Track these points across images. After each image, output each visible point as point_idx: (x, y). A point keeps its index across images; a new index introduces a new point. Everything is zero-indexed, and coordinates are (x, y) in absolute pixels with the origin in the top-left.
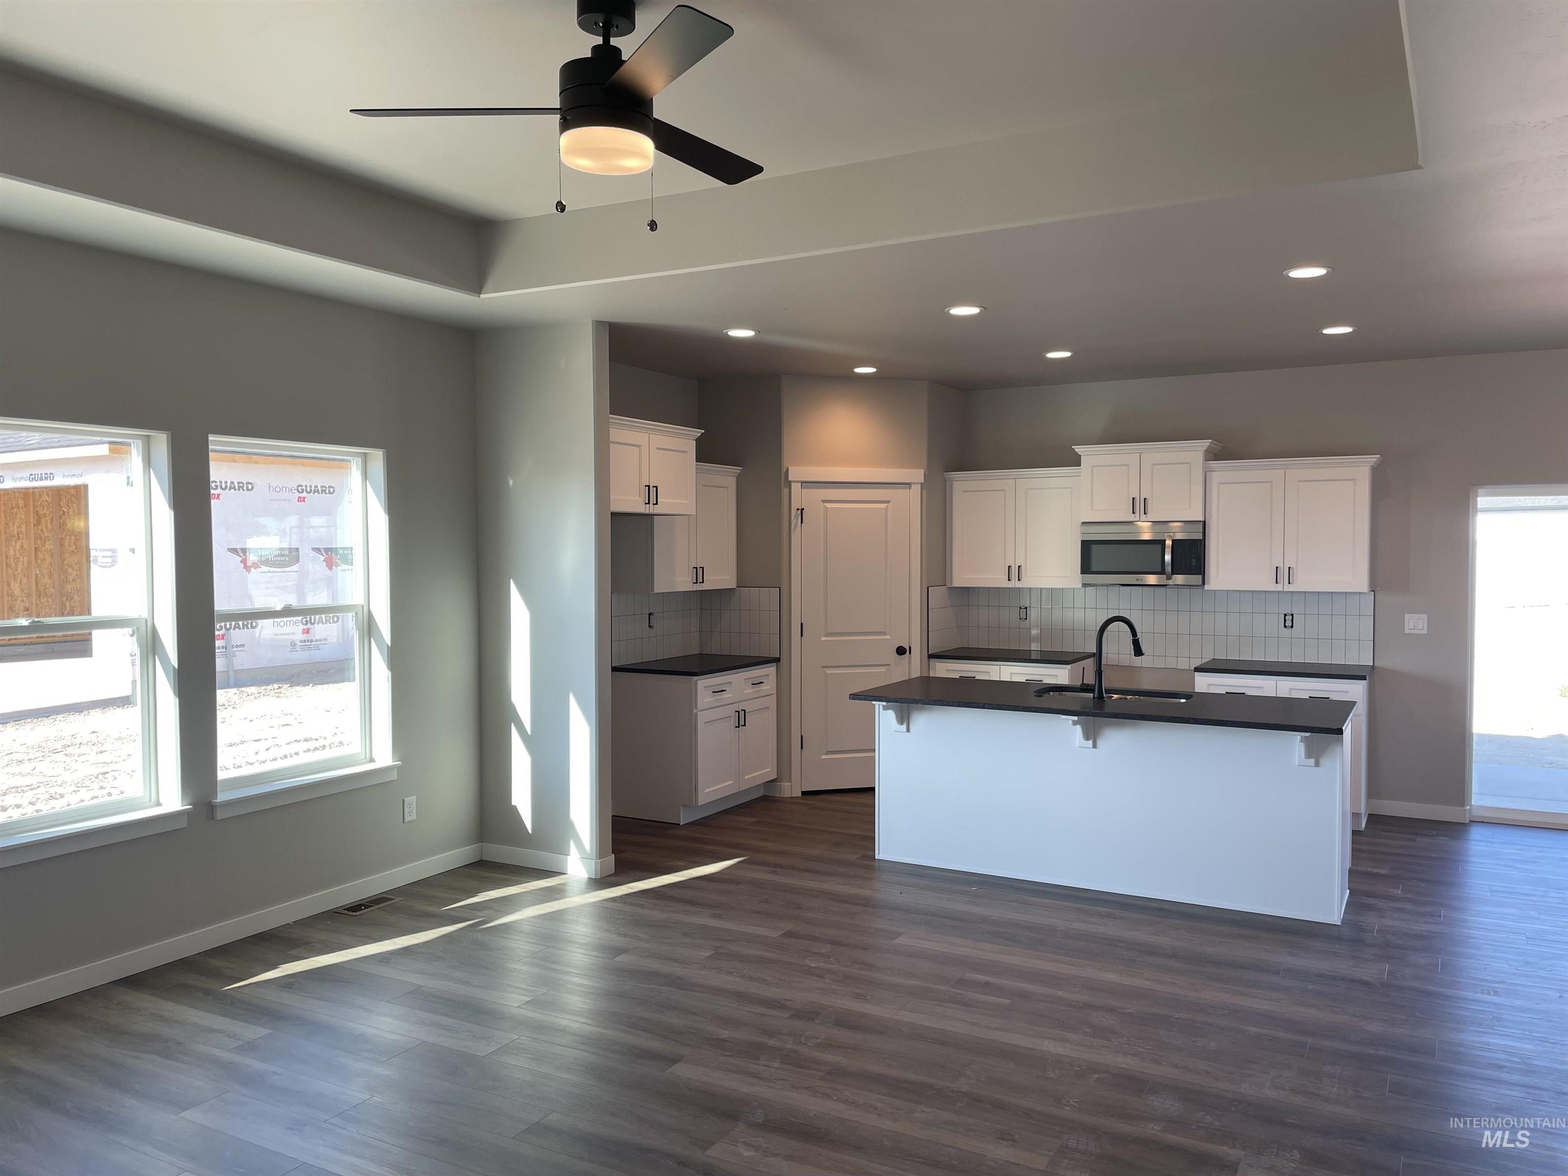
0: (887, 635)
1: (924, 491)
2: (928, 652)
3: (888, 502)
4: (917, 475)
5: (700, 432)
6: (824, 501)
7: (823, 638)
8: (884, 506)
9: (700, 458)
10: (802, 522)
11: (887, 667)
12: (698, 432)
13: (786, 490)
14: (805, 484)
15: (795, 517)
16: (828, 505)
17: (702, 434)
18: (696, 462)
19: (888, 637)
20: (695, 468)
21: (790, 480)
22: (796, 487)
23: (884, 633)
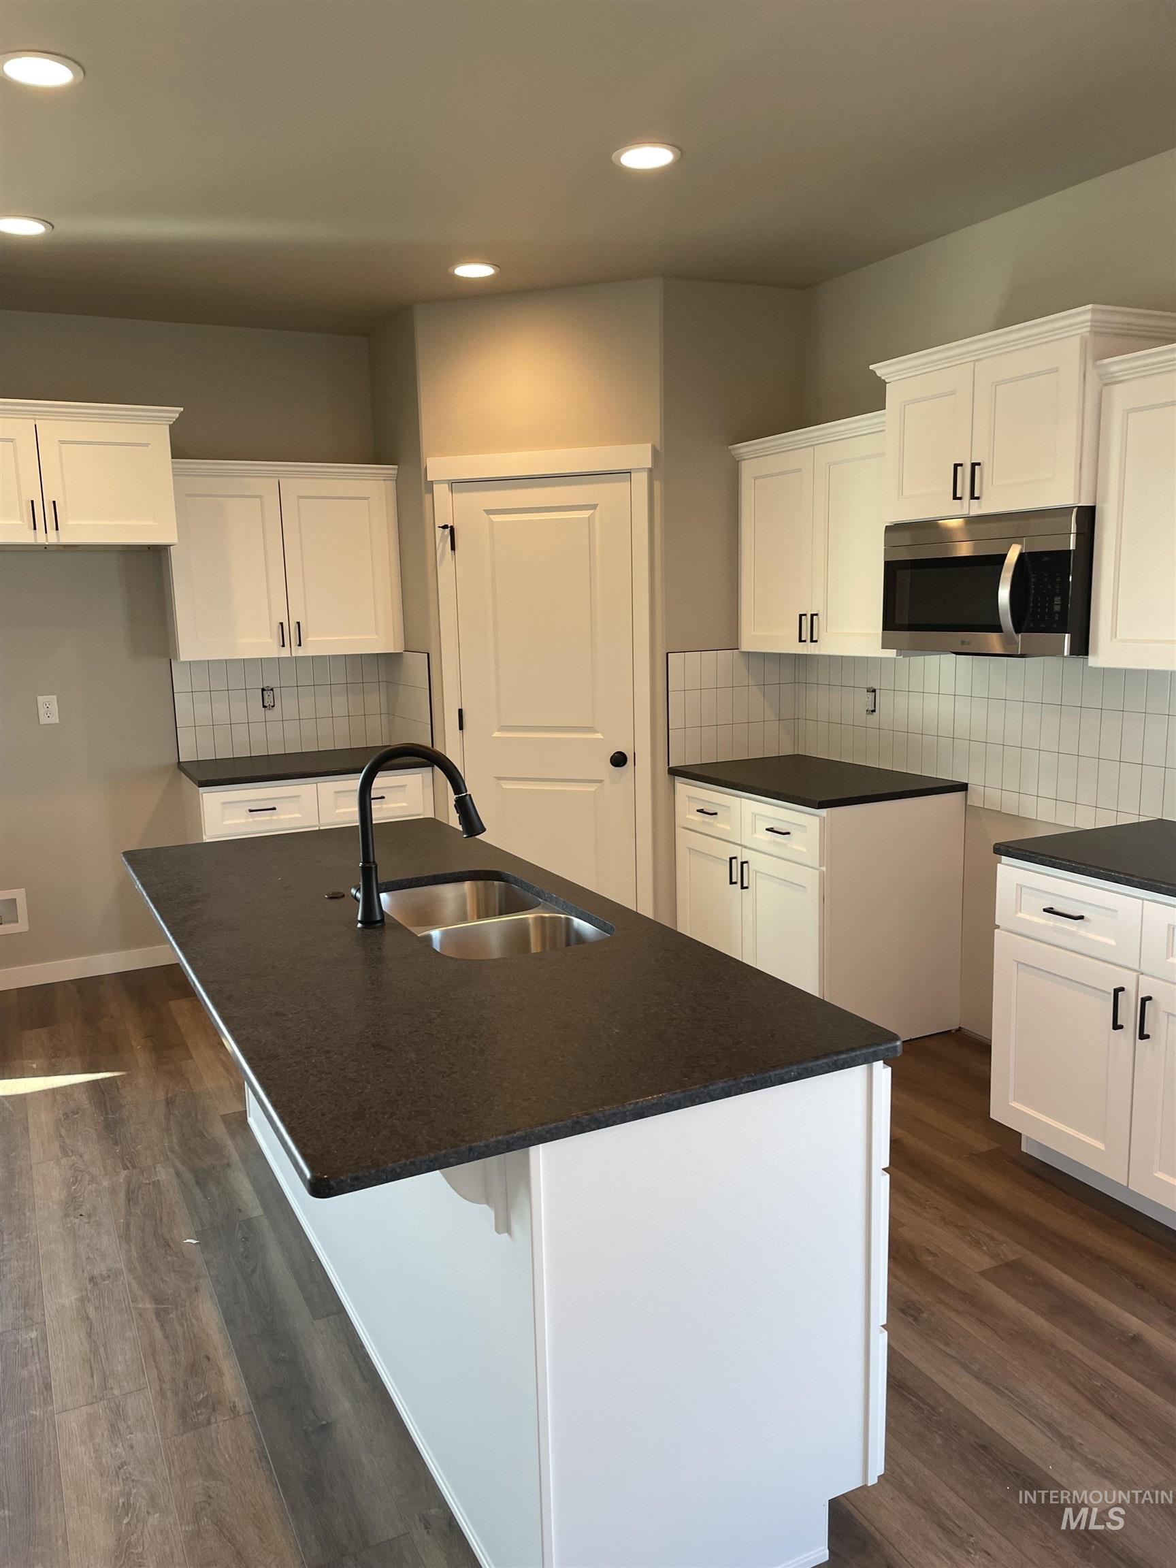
0: (598, 732)
1: (657, 484)
2: (669, 765)
3: (594, 507)
4: (639, 455)
5: (177, 411)
6: (489, 512)
7: (496, 734)
8: (586, 514)
9: (178, 452)
10: (453, 548)
11: (599, 784)
12: (174, 412)
13: (428, 497)
14: (455, 485)
15: (441, 541)
16: (495, 518)
17: (181, 414)
18: (172, 458)
19: (599, 736)
20: (171, 467)
21: (429, 479)
22: (441, 491)
23: (591, 730)
